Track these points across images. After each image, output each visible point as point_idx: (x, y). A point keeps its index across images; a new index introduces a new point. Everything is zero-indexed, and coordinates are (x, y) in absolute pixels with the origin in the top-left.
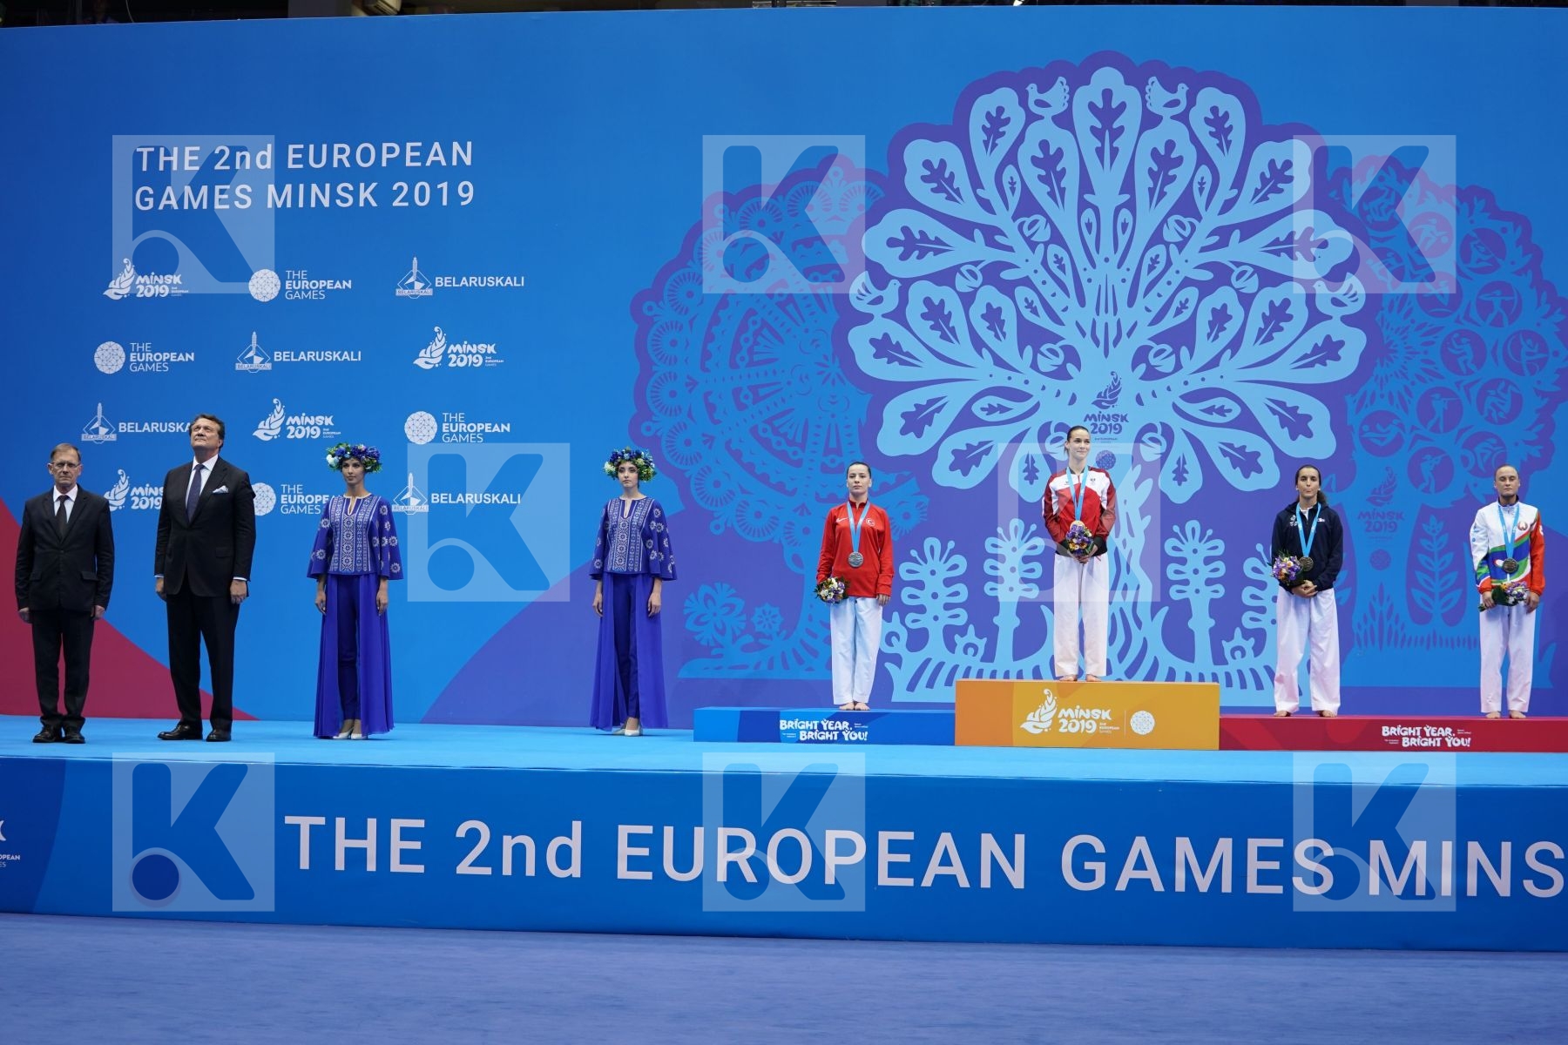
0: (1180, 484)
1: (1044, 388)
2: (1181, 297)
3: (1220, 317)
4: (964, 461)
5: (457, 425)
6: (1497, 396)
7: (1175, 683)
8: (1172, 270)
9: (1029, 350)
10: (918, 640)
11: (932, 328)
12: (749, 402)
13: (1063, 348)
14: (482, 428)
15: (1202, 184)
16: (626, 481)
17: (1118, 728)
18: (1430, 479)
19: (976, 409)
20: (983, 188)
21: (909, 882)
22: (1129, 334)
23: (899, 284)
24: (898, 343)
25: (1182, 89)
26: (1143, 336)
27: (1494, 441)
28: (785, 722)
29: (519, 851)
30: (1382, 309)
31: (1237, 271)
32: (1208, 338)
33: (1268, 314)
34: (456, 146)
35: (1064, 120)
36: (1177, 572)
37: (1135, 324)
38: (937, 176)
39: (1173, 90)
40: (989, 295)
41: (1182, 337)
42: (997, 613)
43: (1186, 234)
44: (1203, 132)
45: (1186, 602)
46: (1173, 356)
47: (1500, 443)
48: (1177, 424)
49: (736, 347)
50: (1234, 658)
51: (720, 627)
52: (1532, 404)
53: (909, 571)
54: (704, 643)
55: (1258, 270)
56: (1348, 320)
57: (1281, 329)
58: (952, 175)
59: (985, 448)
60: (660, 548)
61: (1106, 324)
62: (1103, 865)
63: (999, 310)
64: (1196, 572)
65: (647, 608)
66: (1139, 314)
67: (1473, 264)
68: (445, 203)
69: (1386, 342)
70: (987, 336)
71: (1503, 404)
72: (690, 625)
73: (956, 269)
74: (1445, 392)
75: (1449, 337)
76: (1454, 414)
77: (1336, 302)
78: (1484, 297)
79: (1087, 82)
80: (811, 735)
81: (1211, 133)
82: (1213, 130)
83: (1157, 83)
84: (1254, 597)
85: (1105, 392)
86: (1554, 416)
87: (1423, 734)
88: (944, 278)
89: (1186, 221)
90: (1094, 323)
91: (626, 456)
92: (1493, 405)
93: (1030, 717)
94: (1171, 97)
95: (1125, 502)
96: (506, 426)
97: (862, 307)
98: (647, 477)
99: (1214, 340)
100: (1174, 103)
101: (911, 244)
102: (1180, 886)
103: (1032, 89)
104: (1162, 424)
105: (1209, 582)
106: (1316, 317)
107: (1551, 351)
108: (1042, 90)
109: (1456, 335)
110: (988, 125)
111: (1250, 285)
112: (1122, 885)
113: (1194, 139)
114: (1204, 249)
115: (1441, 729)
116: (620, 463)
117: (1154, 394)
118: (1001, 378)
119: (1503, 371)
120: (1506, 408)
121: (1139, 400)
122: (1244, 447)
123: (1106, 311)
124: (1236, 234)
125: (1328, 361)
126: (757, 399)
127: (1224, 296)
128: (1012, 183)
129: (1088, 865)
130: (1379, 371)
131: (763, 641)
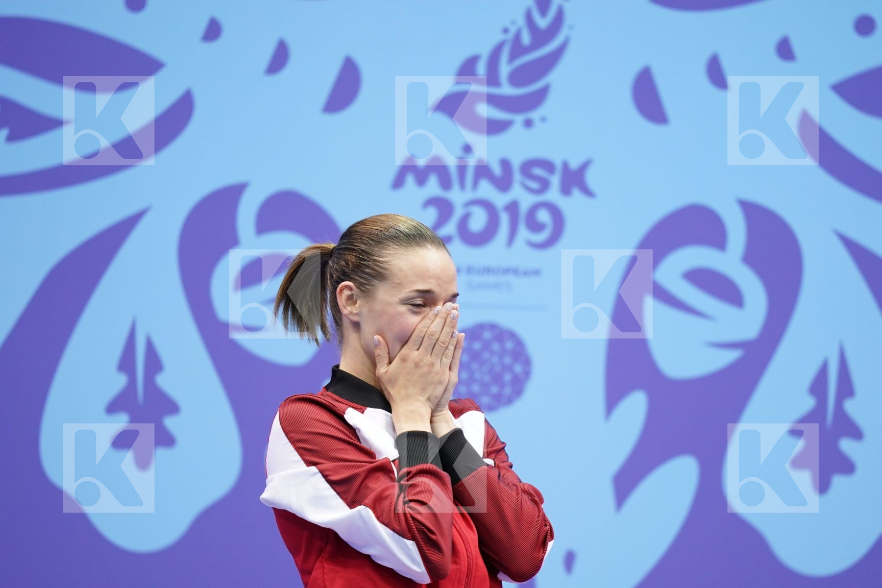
1: (213, 31)
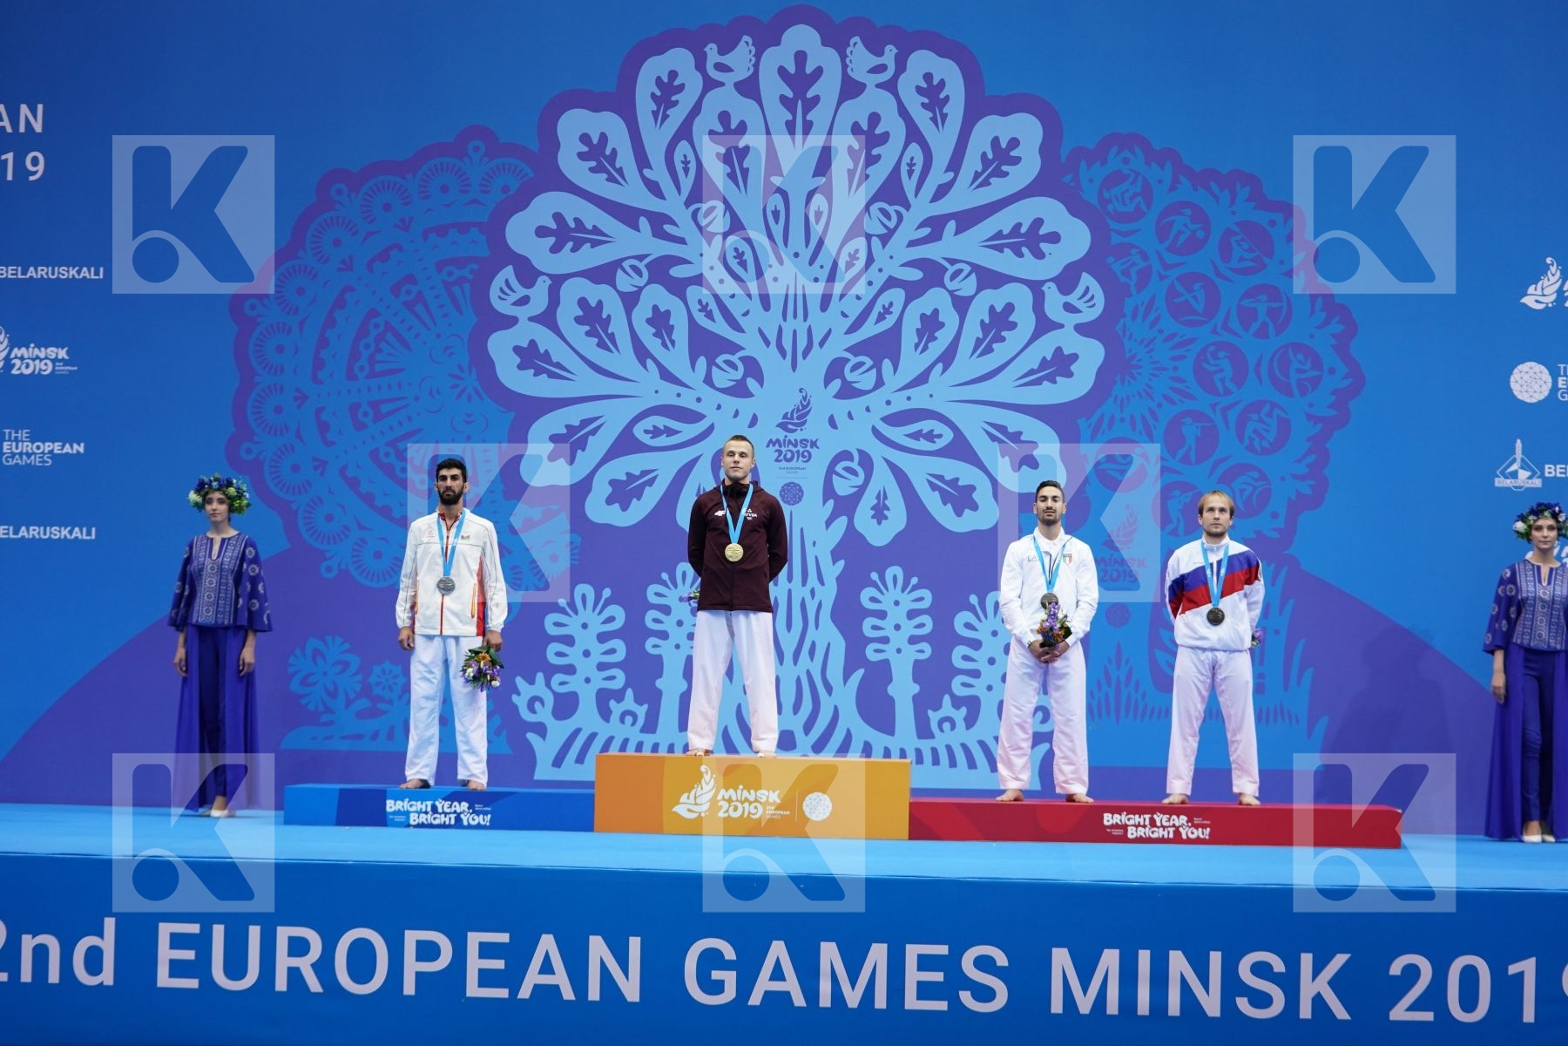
0: (879, 523)
1: (719, 407)
2: (884, 300)
3: (930, 324)
4: (623, 493)
5: (20, 444)
6: (1261, 421)
7: (872, 759)
8: (874, 267)
9: (702, 362)
10: (566, 706)
11: (588, 334)
12: (368, 420)
13: (743, 359)
14: (50, 449)
15: (911, 165)
16: (214, 515)
17: (788, 813)
18: (1178, 519)
19: (638, 431)
20: (651, 168)
21: (503, 993)
22: (822, 344)
23: (549, 282)
24: (546, 351)
25: (890, 52)
26: (838, 346)
27: (1256, 475)
28: (393, 802)
29: (41, 953)
30: (1124, 316)
31: (951, 269)
32: (916, 349)
33: (987, 321)
34: (24, 110)
35: (749, 88)
36: (875, 628)
37: (829, 332)
38: (596, 152)
39: (880, 53)
40: (656, 296)
41: (884, 348)
42: (660, 675)
43: (892, 224)
44: (914, 103)
45: (886, 664)
46: (874, 371)
47: (1263, 477)
48: (878, 451)
49: (354, 355)
50: (942, 730)
51: (331, 688)
52: (1302, 430)
53: (557, 624)
54: (311, 707)
55: (976, 269)
56: (1081, 329)
57: (1003, 339)
58: (614, 151)
59: (647, 476)
60: (253, 594)
61: (795, 332)
62: (734, 973)
63: (668, 313)
64: (897, 627)
65: (239, 666)
66: (833, 320)
67: (1234, 264)
68: (10, 177)
69: (1128, 355)
70: (652, 344)
71: (1267, 431)
72: (295, 686)
73: (617, 264)
74: (1197, 416)
75: (1204, 350)
76: (1208, 441)
77: (1069, 308)
78: (1246, 303)
79: (777, 43)
80: (423, 819)
81: (923, 105)
82: (926, 101)
83: (860, 45)
84: (966, 658)
85: (793, 411)
86: (1329, 445)
87: (1153, 823)
88: (603, 274)
89: (891, 209)
90: (780, 330)
91: (215, 484)
92: (1255, 431)
93: (684, 798)
94: (877, 61)
95: (814, 543)
96: (79, 445)
97: (504, 307)
98: (240, 509)
99: (922, 352)
100: (880, 69)
101: (564, 234)
102: (825, 1001)
103: (711, 50)
104: (861, 452)
105: (913, 640)
106: (1044, 325)
107: (1326, 368)
108: (722, 52)
109: (1212, 348)
110: (658, 93)
111: (967, 286)
112: (755, 999)
113: (903, 112)
114: (912, 244)
115: (1174, 817)
116: (207, 493)
117: (850, 416)
118: (668, 394)
119: (1268, 392)
120: (1271, 436)
121: (832, 422)
122: (957, 480)
123: (795, 316)
124: (951, 225)
125: (1058, 378)
126: (379, 417)
127: (936, 300)
128: (686, 162)
129: (716, 975)
130: (1118, 390)
131: (381, 706)
